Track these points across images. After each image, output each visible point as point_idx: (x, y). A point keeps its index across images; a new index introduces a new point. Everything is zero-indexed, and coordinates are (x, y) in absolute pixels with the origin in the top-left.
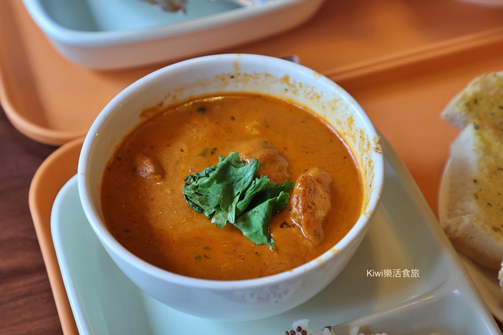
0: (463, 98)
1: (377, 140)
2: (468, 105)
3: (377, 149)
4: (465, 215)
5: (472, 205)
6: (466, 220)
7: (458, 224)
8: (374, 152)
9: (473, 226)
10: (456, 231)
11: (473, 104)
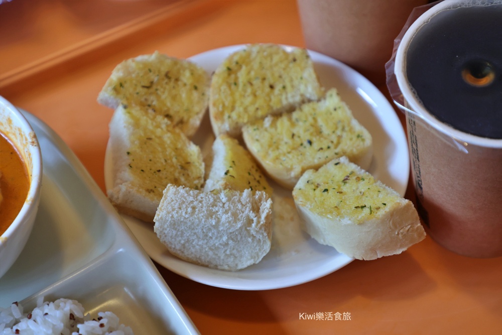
0: (110, 85)
1: (32, 135)
2: (115, 89)
3: (33, 142)
4: (121, 184)
5: (127, 174)
6: (123, 188)
7: (119, 192)
8: (31, 146)
9: (129, 192)
10: (118, 198)
11: (119, 87)
